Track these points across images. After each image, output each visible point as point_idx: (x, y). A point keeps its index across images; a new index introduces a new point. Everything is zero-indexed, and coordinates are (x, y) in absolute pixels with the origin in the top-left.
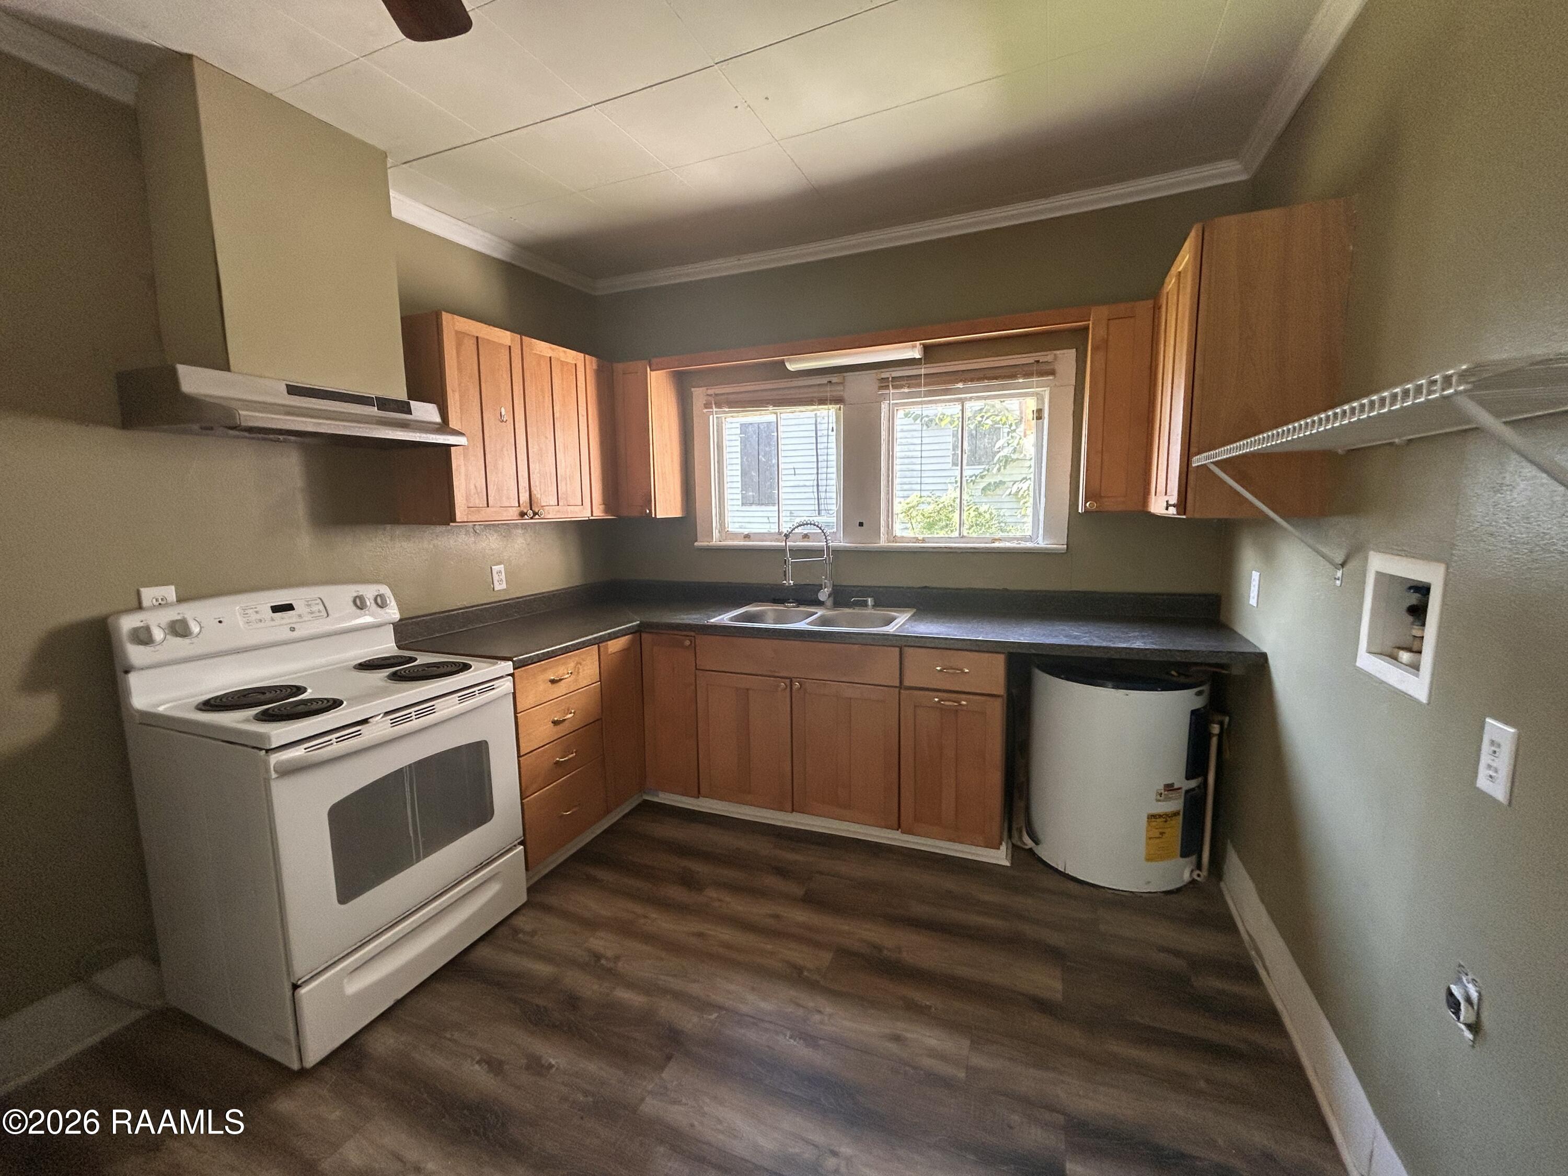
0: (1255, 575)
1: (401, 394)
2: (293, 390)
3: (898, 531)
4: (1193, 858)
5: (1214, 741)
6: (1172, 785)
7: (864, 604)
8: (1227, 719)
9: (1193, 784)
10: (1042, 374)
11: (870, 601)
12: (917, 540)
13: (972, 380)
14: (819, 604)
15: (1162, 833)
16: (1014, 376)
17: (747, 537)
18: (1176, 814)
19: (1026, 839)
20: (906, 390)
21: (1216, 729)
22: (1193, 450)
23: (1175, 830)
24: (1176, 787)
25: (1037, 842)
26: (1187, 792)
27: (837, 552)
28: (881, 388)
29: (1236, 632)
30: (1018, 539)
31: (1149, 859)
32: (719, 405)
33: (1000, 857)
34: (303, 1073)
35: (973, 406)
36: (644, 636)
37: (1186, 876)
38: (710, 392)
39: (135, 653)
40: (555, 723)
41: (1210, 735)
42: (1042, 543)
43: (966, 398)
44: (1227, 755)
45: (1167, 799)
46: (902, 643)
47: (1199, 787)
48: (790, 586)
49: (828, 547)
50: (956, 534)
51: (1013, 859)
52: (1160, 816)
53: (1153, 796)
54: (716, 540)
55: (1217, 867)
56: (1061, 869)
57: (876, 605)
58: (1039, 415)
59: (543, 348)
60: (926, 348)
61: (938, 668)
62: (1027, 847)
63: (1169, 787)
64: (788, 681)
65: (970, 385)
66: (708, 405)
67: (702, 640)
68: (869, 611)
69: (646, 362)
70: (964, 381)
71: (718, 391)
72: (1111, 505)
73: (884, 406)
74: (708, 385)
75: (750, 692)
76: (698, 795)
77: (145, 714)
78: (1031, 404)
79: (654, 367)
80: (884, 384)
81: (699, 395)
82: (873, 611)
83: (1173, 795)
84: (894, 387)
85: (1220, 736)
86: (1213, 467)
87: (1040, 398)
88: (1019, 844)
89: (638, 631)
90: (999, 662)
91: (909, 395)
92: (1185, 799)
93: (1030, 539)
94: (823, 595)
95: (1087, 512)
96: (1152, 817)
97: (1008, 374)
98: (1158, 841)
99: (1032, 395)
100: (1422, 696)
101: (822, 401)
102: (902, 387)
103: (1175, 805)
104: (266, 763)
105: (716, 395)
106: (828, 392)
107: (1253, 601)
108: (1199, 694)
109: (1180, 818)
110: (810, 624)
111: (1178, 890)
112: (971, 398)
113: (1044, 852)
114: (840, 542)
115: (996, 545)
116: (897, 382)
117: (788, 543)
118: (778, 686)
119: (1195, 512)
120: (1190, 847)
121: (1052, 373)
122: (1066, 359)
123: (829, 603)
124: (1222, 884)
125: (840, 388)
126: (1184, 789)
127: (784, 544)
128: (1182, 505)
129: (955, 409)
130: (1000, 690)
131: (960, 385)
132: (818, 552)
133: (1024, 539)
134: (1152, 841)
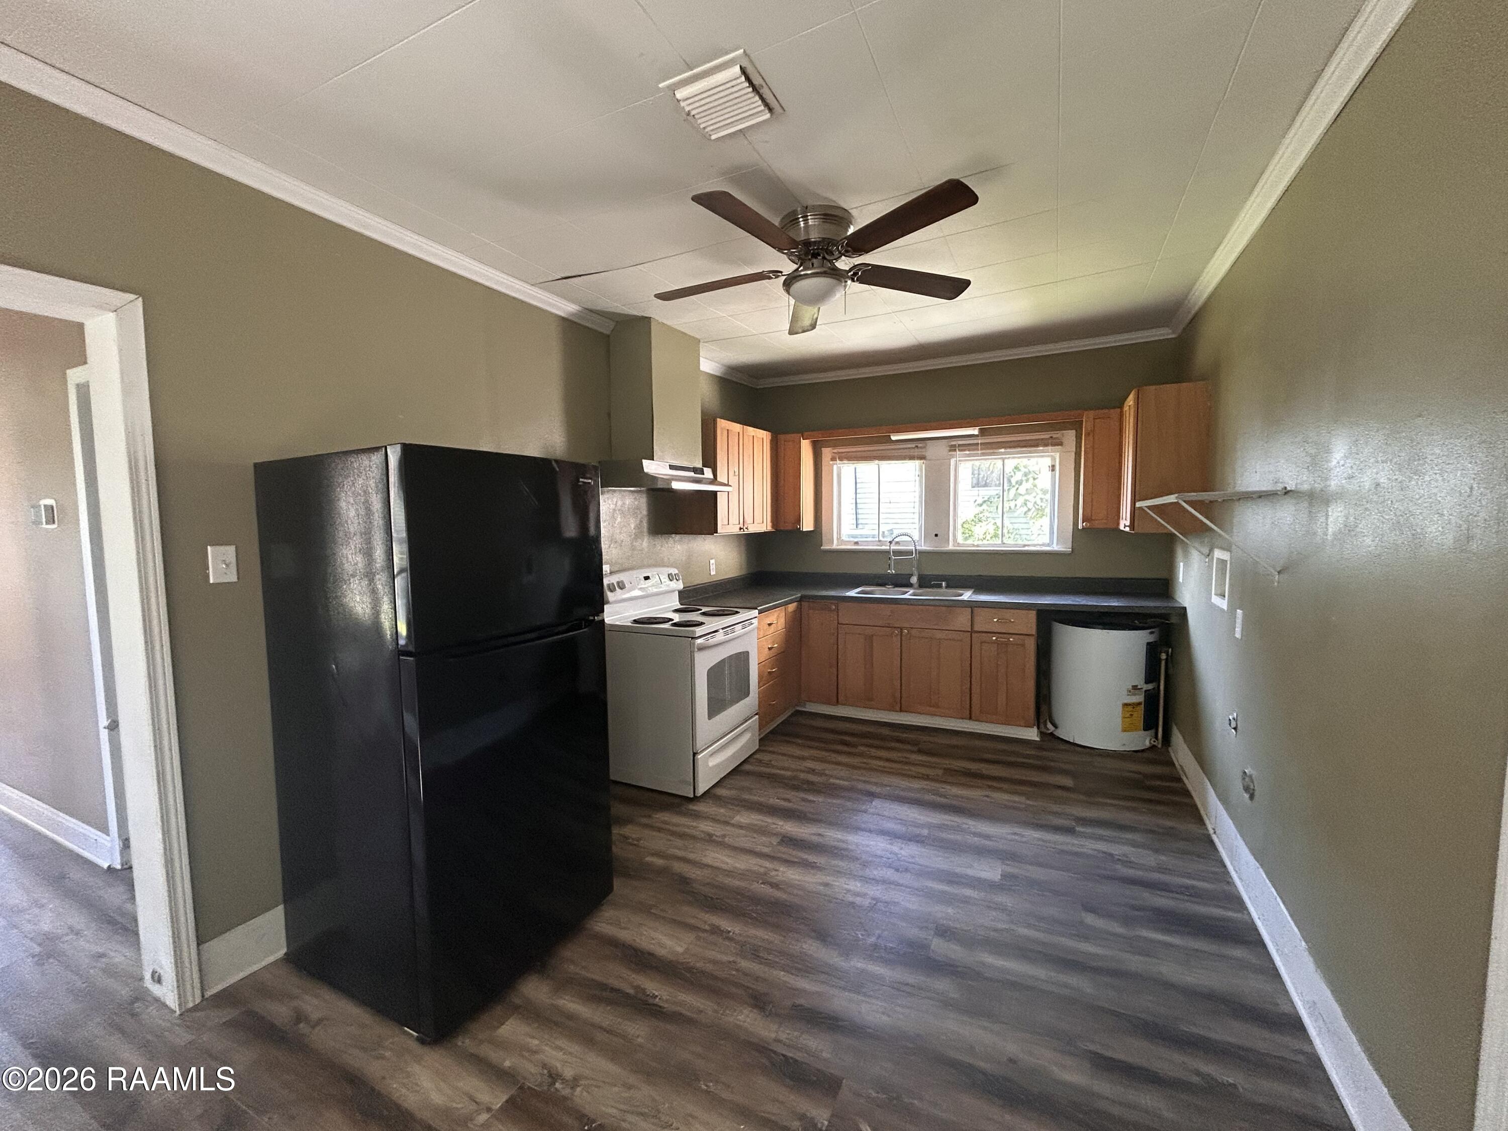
0: (1182, 564)
1: (699, 465)
2: (672, 467)
3: (960, 540)
4: (1152, 732)
5: (1163, 663)
6: (1137, 686)
7: (940, 586)
8: (1170, 650)
9: (1150, 686)
10: (1054, 445)
11: (944, 584)
12: (974, 546)
13: (1010, 447)
14: (910, 585)
15: (1131, 715)
16: (1037, 446)
17: (856, 543)
18: (1140, 704)
19: (1050, 726)
20: (968, 452)
21: (1164, 656)
22: (1137, 497)
23: (1140, 712)
24: (1139, 687)
25: (1056, 726)
26: (1146, 691)
27: (921, 553)
28: (950, 451)
29: (1173, 598)
30: (1040, 545)
31: (1124, 730)
32: (841, 459)
33: (1032, 734)
34: (695, 799)
35: (1011, 463)
36: (803, 603)
37: (1147, 743)
38: (835, 451)
39: (610, 596)
40: (770, 649)
41: (1160, 660)
42: (1056, 547)
43: (1006, 458)
44: (1171, 671)
45: (1134, 694)
46: (972, 606)
47: (1154, 689)
48: (892, 574)
49: (916, 550)
50: (1000, 542)
51: (1041, 737)
52: (1130, 705)
53: (1125, 693)
54: (835, 546)
55: (1167, 739)
56: (1072, 741)
57: (947, 587)
58: (1053, 468)
59: (751, 431)
60: (981, 430)
61: (995, 620)
62: (1049, 732)
63: (1135, 687)
64: (899, 630)
65: (1009, 450)
66: (833, 459)
67: (842, 606)
68: (944, 590)
69: (800, 435)
70: (1005, 448)
71: (840, 451)
72: (1097, 524)
73: (953, 461)
74: (834, 446)
75: (874, 637)
76: (837, 703)
77: (612, 625)
78: (1047, 462)
79: (805, 437)
80: (953, 448)
81: (827, 452)
82: (946, 590)
83: (1137, 692)
84: (960, 450)
85: (1167, 659)
86: (1146, 509)
87: (1054, 459)
88: (1045, 730)
89: (800, 600)
90: (1033, 615)
91: (969, 456)
92: (1145, 696)
93: (1048, 545)
94: (914, 580)
95: (1083, 528)
96: (1126, 705)
97: (1034, 444)
98: (1129, 719)
99: (1048, 456)
100: (1225, 607)
101: (912, 458)
102: (965, 450)
103: (1139, 698)
104: (694, 644)
105: (839, 453)
106: (916, 452)
107: (1181, 580)
108: (1151, 633)
109: (1143, 706)
110: (910, 595)
111: (1143, 751)
112: (1009, 458)
113: (1061, 733)
114: (923, 547)
115: (1026, 548)
116: (962, 447)
117: (892, 548)
118: (894, 632)
119: (1138, 530)
120: (1149, 724)
121: (1061, 444)
122: (1070, 436)
123: (916, 586)
124: (1170, 749)
125: (924, 450)
126: (1144, 689)
127: (888, 548)
128: (1132, 526)
129: (999, 463)
130: (1034, 631)
131: (1003, 450)
132: (910, 553)
133: (1043, 545)
134: (1127, 720)
